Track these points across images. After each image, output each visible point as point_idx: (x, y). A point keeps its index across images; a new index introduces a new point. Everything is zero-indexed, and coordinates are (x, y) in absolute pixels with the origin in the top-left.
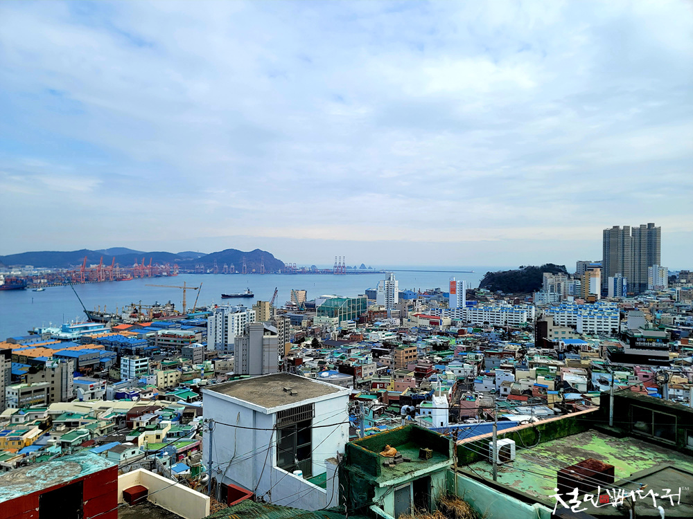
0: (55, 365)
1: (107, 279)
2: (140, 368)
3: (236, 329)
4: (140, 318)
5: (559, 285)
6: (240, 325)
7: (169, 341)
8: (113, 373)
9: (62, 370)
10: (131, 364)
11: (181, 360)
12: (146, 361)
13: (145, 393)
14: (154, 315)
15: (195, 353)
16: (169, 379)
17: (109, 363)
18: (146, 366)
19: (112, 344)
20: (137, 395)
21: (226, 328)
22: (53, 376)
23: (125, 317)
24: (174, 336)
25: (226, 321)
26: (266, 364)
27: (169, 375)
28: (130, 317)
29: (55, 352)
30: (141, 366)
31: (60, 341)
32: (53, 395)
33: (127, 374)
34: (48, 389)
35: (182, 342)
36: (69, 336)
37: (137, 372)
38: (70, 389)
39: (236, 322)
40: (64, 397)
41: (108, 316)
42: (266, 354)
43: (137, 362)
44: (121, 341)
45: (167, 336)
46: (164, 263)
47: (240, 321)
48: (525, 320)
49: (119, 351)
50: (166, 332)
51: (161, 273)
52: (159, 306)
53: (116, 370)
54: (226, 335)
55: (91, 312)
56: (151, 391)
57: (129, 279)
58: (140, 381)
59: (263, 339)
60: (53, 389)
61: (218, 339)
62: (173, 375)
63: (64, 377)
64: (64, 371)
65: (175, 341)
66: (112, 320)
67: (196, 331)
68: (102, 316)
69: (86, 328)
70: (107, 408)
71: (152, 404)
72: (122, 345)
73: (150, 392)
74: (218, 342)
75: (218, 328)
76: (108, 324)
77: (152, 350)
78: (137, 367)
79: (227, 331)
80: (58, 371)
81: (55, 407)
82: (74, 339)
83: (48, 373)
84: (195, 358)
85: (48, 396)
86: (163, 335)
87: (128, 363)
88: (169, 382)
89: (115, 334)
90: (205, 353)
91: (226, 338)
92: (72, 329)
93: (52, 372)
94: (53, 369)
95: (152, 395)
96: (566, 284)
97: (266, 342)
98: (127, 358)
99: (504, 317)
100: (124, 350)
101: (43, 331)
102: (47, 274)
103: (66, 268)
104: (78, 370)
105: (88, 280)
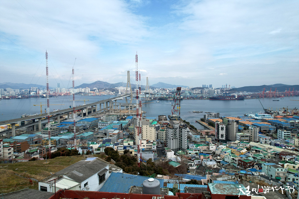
0: (252, 128)
1: (273, 97)
4: (287, 114)
8: (274, 135)
9: (255, 130)
12: (289, 133)
13: (288, 146)
14: (294, 113)
17: (272, 131)
18: (289, 135)
19: (274, 123)
20: (284, 146)
23: (280, 112)
28: (283, 113)
29: (253, 123)
30: (287, 135)
31: (254, 120)
32: (251, 139)
33: (280, 136)
34: (250, 136)
36: (257, 118)
37: (285, 137)
38: (257, 138)
40: (255, 140)
41: (273, 112)
43: (285, 133)
44: (278, 123)
49: (277, 126)
52: (297, 109)
53: (276, 134)
55: (266, 110)
57: (283, 97)
58: (286, 141)
60: (251, 137)
63: (255, 133)
64: (255, 131)
66: (274, 113)
68: (270, 111)
69: (264, 116)
70: (271, 149)
71: (291, 152)
72: (278, 124)
76: (273, 115)
77: (293, 128)
78: (285, 135)
80: (253, 131)
81: (252, 144)
82: (260, 119)
83: (250, 131)
85: (250, 139)
87: (281, 132)
89: (276, 119)
92: (259, 115)
94: (252, 130)
95: (292, 148)
98: (280, 130)
100: (279, 127)
101: (249, 115)
102: (251, 94)
103: (257, 92)
104: (260, 131)
105: (265, 97)
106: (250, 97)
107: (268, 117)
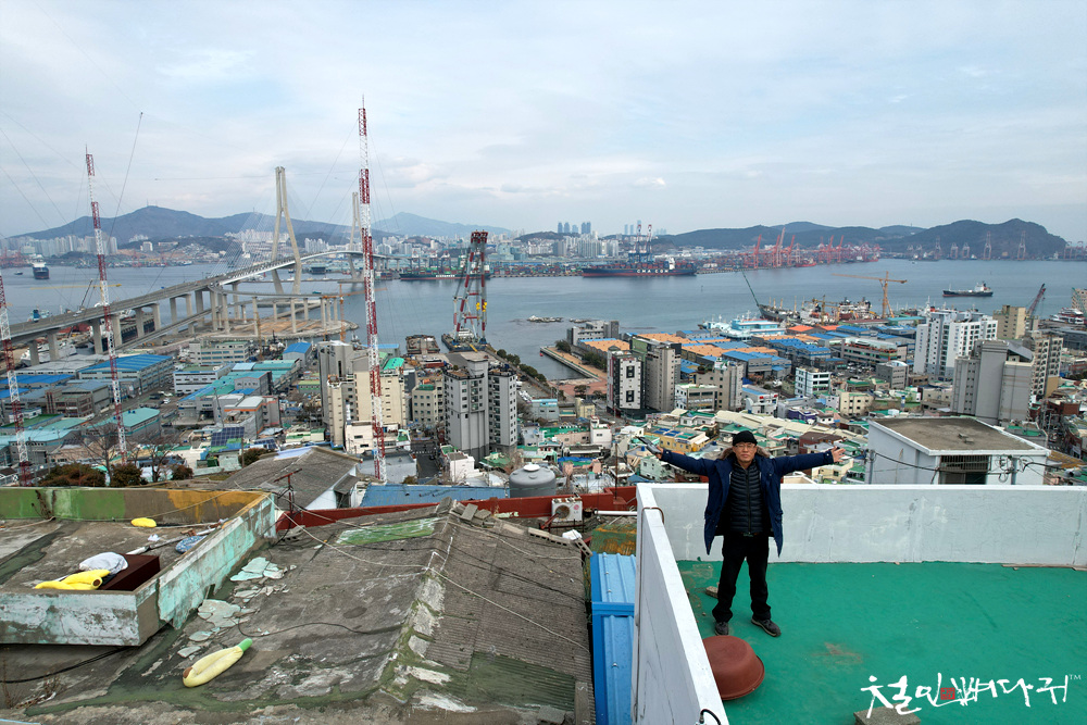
0: (724, 367)
1: (784, 264)
2: (818, 385)
3: (961, 345)
4: (822, 319)
6: (968, 340)
7: (859, 353)
8: (786, 386)
9: (731, 374)
10: (809, 378)
11: (874, 381)
12: (827, 376)
13: (823, 417)
14: (841, 315)
15: (894, 374)
16: (856, 404)
17: (781, 372)
18: (826, 382)
19: (786, 350)
20: (813, 418)
21: (945, 343)
22: (721, 379)
23: (804, 315)
24: (867, 347)
25: (946, 332)
26: (1006, 404)
27: (856, 399)
28: (811, 316)
29: (725, 352)
30: (821, 382)
31: (729, 340)
32: (721, 401)
33: (803, 389)
34: (716, 393)
35: (877, 357)
36: (739, 334)
37: (815, 389)
38: (739, 398)
39: (962, 335)
40: (732, 405)
41: (784, 313)
42: (1007, 390)
43: (816, 376)
44: (797, 347)
45: (857, 345)
46: (861, 242)
47: (969, 335)
49: (794, 358)
50: (857, 340)
51: (854, 257)
52: (849, 304)
53: (790, 383)
54: (944, 353)
55: (764, 307)
57: (812, 265)
58: (818, 401)
59: (1004, 367)
60: (721, 394)
61: (930, 358)
62: (862, 400)
63: (733, 382)
64: (733, 375)
65: (868, 354)
66: (789, 319)
67: (899, 343)
68: (777, 312)
69: (758, 326)
70: (778, 427)
71: (831, 432)
72: (798, 353)
73: (830, 417)
74: (930, 362)
75: (932, 343)
76: (783, 324)
77: (836, 363)
78: (815, 383)
79: (946, 348)
80: (726, 374)
81: (723, 415)
82: (744, 339)
83: (717, 375)
84: (894, 381)
85: (716, 402)
86: (852, 344)
87: (804, 376)
88: (855, 408)
89: (791, 337)
90: (909, 375)
91: (944, 358)
92: (743, 326)
93: (721, 375)
94: (722, 372)
95: (832, 422)
97: (1009, 372)
98: (804, 370)
100: (800, 359)
101: (712, 326)
102: (718, 257)
103: (738, 249)
104: (747, 376)
105: (762, 265)
106: (716, 265)
107: (772, 331)
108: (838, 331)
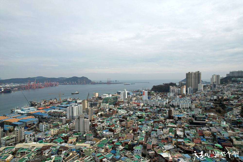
1: (36, 87)
2: (45, 127)
3: (76, 111)
4: (46, 104)
5: (174, 90)
7: (55, 114)
8: (37, 128)
10: (43, 126)
11: (59, 123)
12: (47, 125)
13: (47, 138)
15: (63, 120)
16: (55, 132)
17: (36, 123)
20: (45, 139)
21: (73, 111)
23: (41, 103)
24: (56, 112)
25: (73, 109)
27: (55, 130)
29: (19, 120)
31: (21, 115)
32: (17, 139)
33: (42, 129)
34: (16, 137)
35: (59, 114)
38: (23, 137)
39: (76, 109)
40: (21, 139)
41: (37, 103)
42: (85, 125)
43: (45, 125)
45: (54, 112)
48: (165, 104)
51: (53, 85)
52: (52, 99)
54: (73, 113)
56: (49, 137)
57: (43, 87)
58: (46, 133)
59: (84, 121)
61: (70, 114)
63: (21, 133)
64: (21, 131)
65: (57, 114)
67: (64, 110)
69: (29, 109)
71: (49, 144)
72: (40, 116)
74: (70, 115)
75: (70, 111)
77: (50, 117)
80: (19, 131)
81: (19, 146)
83: (16, 132)
84: (63, 122)
89: (38, 111)
90: (66, 120)
92: (25, 110)
96: (176, 89)
98: (42, 124)
99: (159, 103)
101: (15, 111)
102: (18, 86)
103: (24, 83)
104: (26, 126)
105: (30, 88)
106: (17, 89)
107: (33, 110)
108: (50, 108)
